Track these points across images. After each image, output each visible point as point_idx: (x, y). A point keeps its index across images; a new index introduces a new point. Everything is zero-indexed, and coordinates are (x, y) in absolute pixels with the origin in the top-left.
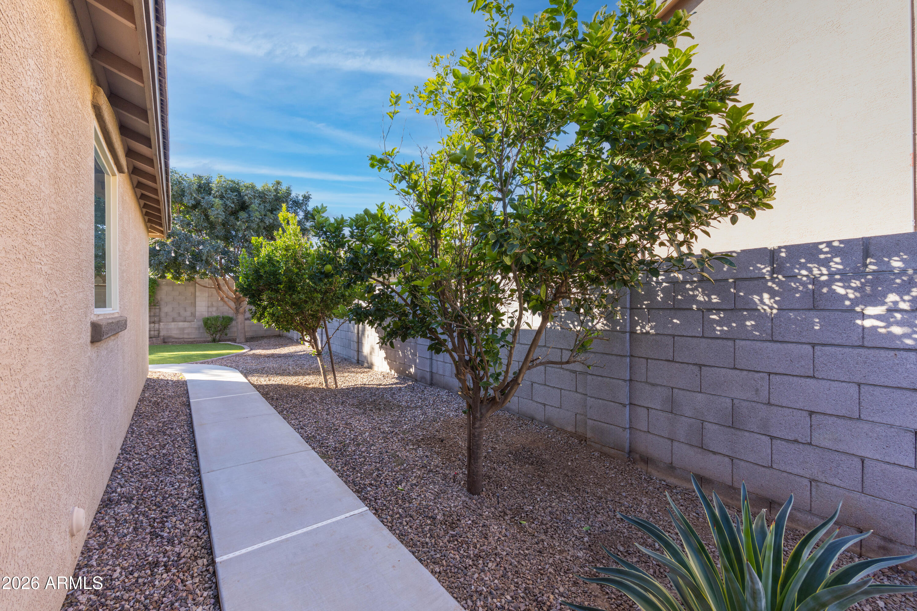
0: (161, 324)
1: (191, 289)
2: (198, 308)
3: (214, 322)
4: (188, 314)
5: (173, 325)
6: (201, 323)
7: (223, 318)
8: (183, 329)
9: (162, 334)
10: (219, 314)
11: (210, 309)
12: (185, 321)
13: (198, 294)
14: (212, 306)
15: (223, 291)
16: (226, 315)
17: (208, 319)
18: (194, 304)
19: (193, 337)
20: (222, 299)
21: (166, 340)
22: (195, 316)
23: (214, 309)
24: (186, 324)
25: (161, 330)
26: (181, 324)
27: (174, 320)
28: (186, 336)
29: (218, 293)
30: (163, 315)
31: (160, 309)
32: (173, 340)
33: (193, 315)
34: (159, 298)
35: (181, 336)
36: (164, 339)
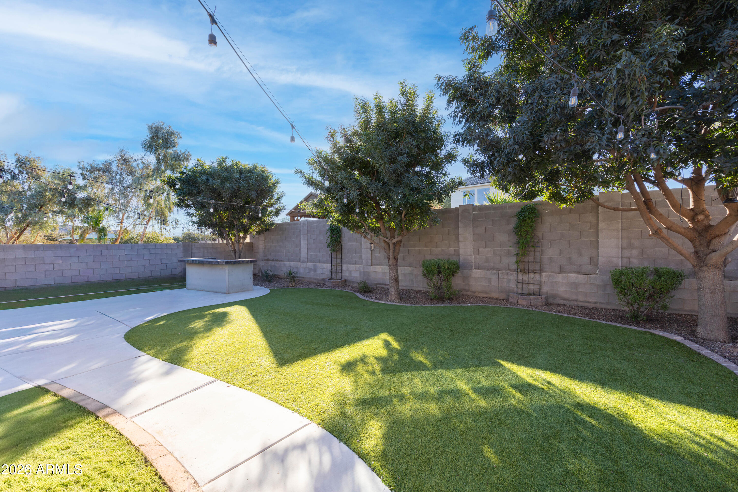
0: (544, 274)
1: (590, 218)
2: (601, 251)
3: (634, 280)
4: (585, 260)
5: (560, 278)
6: (607, 277)
7: (658, 273)
8: (576, 285)
9: (545, 289)
10: (646, 264)
11: (627, 253)
12: (580, 273)
13: (601, 225)
14: (631, 246)
15: (659, 216)
16: (662, 265)
17: (622, 274)
18: (595, 244)
19: (593, 300)
20: (657, 232)
21: (550, 301)
22: (597, 265)
23: (635, 252)
24: (581, 278)
25: (543, 284)
26: (573, 277)
27: (562, 270)
28: (581, 298)
29: (648, 222)
30: (545, 260)
31: (542, 251)
32: (561, 302)
33: (594, 262)
34: (540, 234)
35: (574, 297)
36: (547, 298)
